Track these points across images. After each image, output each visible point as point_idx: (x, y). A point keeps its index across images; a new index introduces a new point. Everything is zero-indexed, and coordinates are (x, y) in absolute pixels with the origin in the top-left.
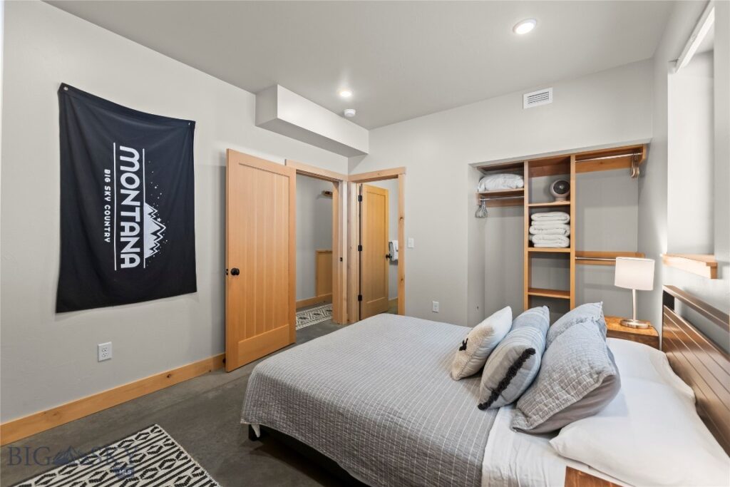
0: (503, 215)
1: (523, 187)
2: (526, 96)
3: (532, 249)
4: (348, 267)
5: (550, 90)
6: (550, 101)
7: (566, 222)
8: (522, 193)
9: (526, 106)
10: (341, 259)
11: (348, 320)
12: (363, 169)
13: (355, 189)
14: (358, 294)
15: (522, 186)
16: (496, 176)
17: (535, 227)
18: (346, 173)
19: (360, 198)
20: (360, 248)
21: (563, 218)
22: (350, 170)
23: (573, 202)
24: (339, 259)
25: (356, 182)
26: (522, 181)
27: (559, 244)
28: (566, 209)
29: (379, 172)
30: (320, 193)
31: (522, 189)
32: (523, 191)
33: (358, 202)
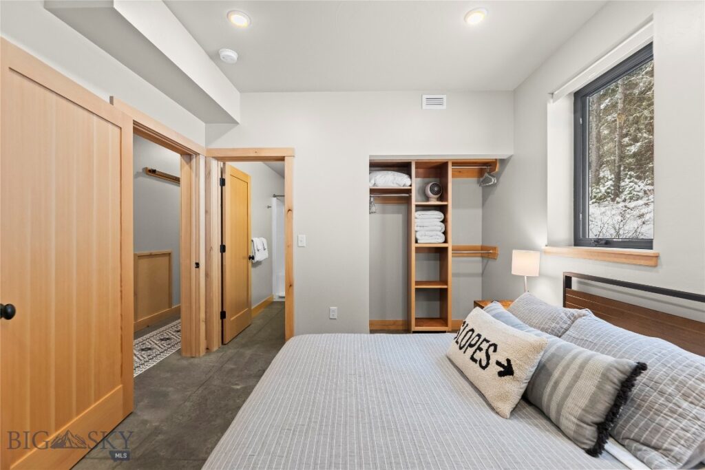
0: (384, 212)
1: (411, 186)
2: (425, 97)
3: (417, 245)
4: (207, 275)
5: (444, 97)
6: (444, 107)
7: (441, 220)
8: (409, 191)
9: (425, 107)
10: (197, 265)
11: (207, 349)
12: (229, 142)
13: (215, 167)
14: (220, 310)
15: (409, 184)
16: (385, 172)
17: (418, 224)
18: (203, 144)
19: (223, 182)
20: (223, 249)
21: (439, 217)
22: (208, 141)
23: (450, 203)
24: (194, 265)
25: (218, 159)
26: (409, 179)
27: (436, 240)
28: (443, 209)
29: (256, 150)
30: (141, 171)
31: (409, 188)
32: (411, 189)
33: (220, 187)
